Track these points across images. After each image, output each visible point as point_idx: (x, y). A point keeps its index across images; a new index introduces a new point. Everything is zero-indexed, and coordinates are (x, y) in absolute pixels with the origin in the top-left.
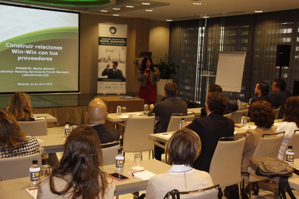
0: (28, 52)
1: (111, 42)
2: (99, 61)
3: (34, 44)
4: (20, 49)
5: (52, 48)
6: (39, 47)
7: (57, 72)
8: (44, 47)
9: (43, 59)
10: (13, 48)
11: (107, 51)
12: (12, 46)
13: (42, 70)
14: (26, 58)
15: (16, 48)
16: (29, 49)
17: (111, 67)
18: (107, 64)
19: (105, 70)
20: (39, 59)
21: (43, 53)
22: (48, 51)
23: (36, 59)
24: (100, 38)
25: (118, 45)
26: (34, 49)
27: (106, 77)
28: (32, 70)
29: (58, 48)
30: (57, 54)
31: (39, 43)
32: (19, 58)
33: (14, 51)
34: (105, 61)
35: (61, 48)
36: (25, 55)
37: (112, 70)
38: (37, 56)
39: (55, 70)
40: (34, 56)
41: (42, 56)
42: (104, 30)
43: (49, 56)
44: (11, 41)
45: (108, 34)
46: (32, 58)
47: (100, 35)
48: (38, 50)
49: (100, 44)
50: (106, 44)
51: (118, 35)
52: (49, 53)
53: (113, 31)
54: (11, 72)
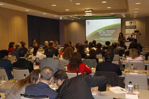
0: (103, 33)
1: (130, 27)
2: (126, 35)
3: (105, 30)
4: (101, 32)
5: (111, 31)
6: (107, 31)
7: (113, 39)
8: (109, 31)
9: (108, 35)
10: (99, 32)
11: (128, 31)
12: (99, 31)
13: (108, 39)
14: (103, 35)
15: (100, 32)
16: (104, 32)
17: (130, 37)
18: (129, 36)
19: (128, 38)
20: (107, 35)
21: (108, 33)
22: (110, 32)
23: (106, 35)
24: (126, 26)
25: (133, 28)
26: (105, 32)
27: (128, 40)
28: (105, 39)
29: (113, 31)
30: (113, 33)
31: (107, 30)
32: (101, 35)
33: (99, 33)
34: (128, 34)
35: (114, 31)
36: (102, 34)
37: (130, 38)
38: (106, 34)
39: (113, 38)
40: (105, 34)
41: (108, 34)
42: (127, 23)
43: (110, 34)
44: (98, 30)
45: (130, 25)
46: (105, 35)
48: (106, 32)
49: (126, 29)
50: (128, 28)
51: (133, 25)
52: (110, 33)
53: (131, 23)
54: (99, 39)
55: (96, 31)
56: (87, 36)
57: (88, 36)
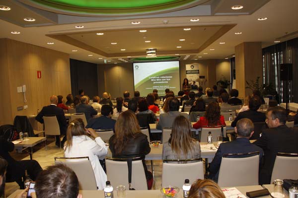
0: (158, 80)
1: (191, 72)
3: (160, 76)
4: (154, 79)
5: (167, 77)
7: (170, 87)
8: (164, 77)
9: (164, 82)
11: (190, 76)
12: (151, 78)
13: (164, 87)
14: (157, 82)
17: (192, 84)
20: (162, 82)
21: (164, 80)
22: (166, 79)
24: (187, 71)
25: (195, 73)
26: (160, 78)
29: (170, 77)
30: (170, 79)
31: (162, 76)
32: (154, 83)
33: (152, 80)
34: (190, 81)
35: (172, 77)
36: (156, 81)
38: (161, 81)
40: (160, 81)
42: (188, 67)
43: (167, 81)
44: (151, 76)
45: (190, 69)
47: (187, 69)
48: (161, 79)
49: (187, 73)
50: (189, 73)
51: (194, 69)
53: (192, 67)
54: (151, 89)
55: (148, 78)
56: (135, 84)
57: (137, 85)
